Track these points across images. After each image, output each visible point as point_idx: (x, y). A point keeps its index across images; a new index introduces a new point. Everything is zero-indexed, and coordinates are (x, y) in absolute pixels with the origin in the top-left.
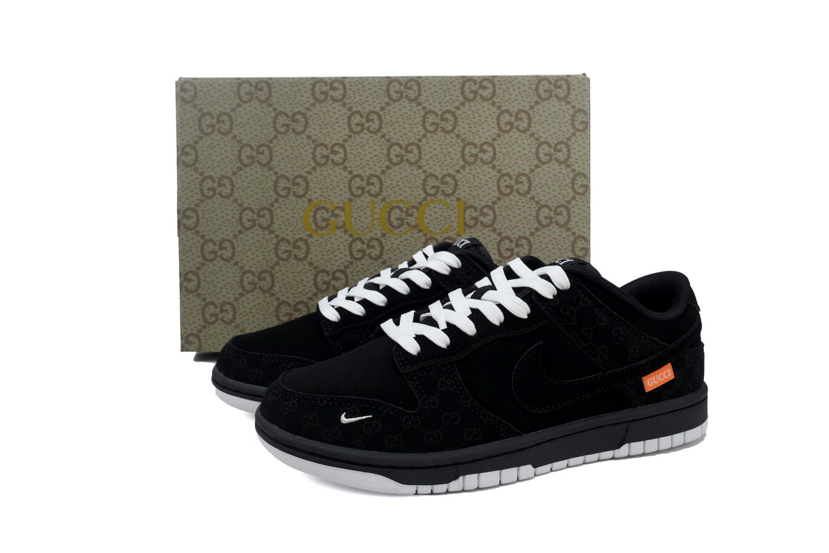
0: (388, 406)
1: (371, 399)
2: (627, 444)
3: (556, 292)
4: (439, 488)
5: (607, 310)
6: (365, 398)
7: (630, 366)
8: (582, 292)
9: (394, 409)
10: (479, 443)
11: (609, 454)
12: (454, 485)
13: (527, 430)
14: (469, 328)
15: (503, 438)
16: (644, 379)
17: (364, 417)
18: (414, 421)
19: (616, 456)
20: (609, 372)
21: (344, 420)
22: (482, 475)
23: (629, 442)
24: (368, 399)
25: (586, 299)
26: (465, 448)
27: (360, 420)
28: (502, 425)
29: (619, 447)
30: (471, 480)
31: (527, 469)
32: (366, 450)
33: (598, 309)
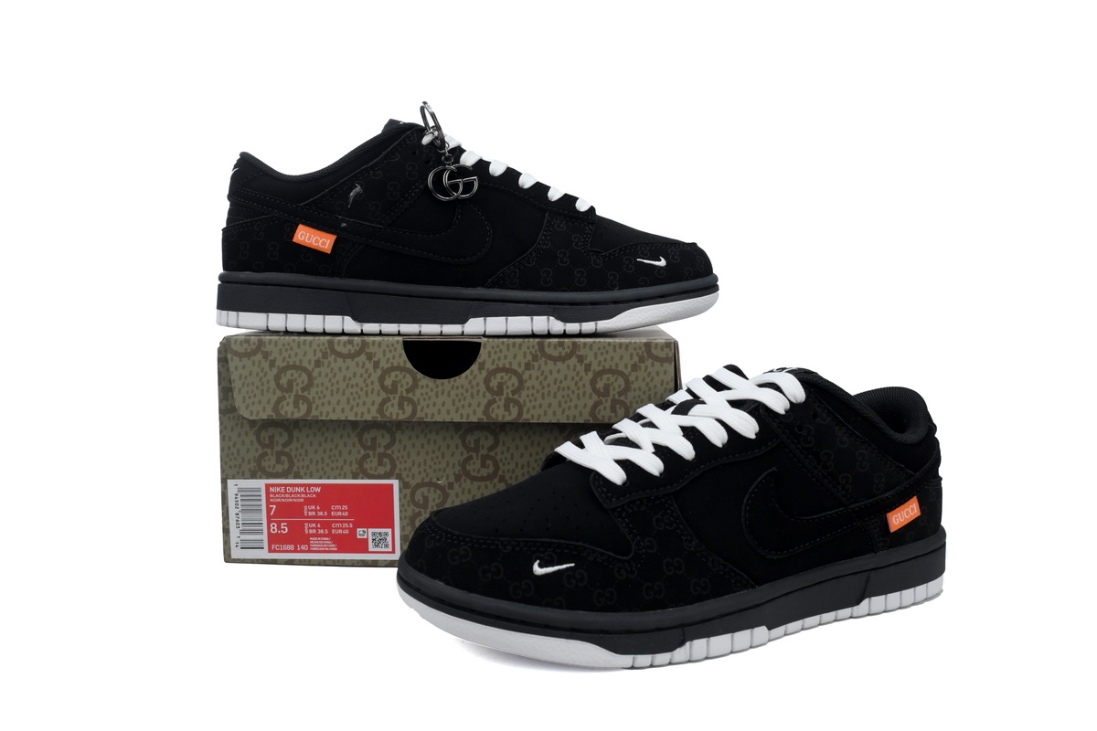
0: (594, 551)
1: (571, 542)
2: (867, 600)
3: (788, 406)
4: (662, 658)
5: (848, 429)
6: (562, 541)
7: (875, 499)
8: (819, 407)
9: (602, 554)
10: (707, 598)
11: (846, 612)
12: (680, 653)
13: (759, 581)
14: (686, 450)
15: (735, 592)
16: (889, 515)
17: (565, 566)
18: (629, 569)
19: (855, 615)
20: (852, 506)
21: (538, 570)
22: (713, 639)
23: (870, 597)
24: (567, 542)
25: (824, 415)
26: (691, 604)
27: (559, 571)
28: (733, 574)
29: (858, 602)
30: (699, 645)
31: (761, 631)
32: (567, 609)
33: (837, 427)
